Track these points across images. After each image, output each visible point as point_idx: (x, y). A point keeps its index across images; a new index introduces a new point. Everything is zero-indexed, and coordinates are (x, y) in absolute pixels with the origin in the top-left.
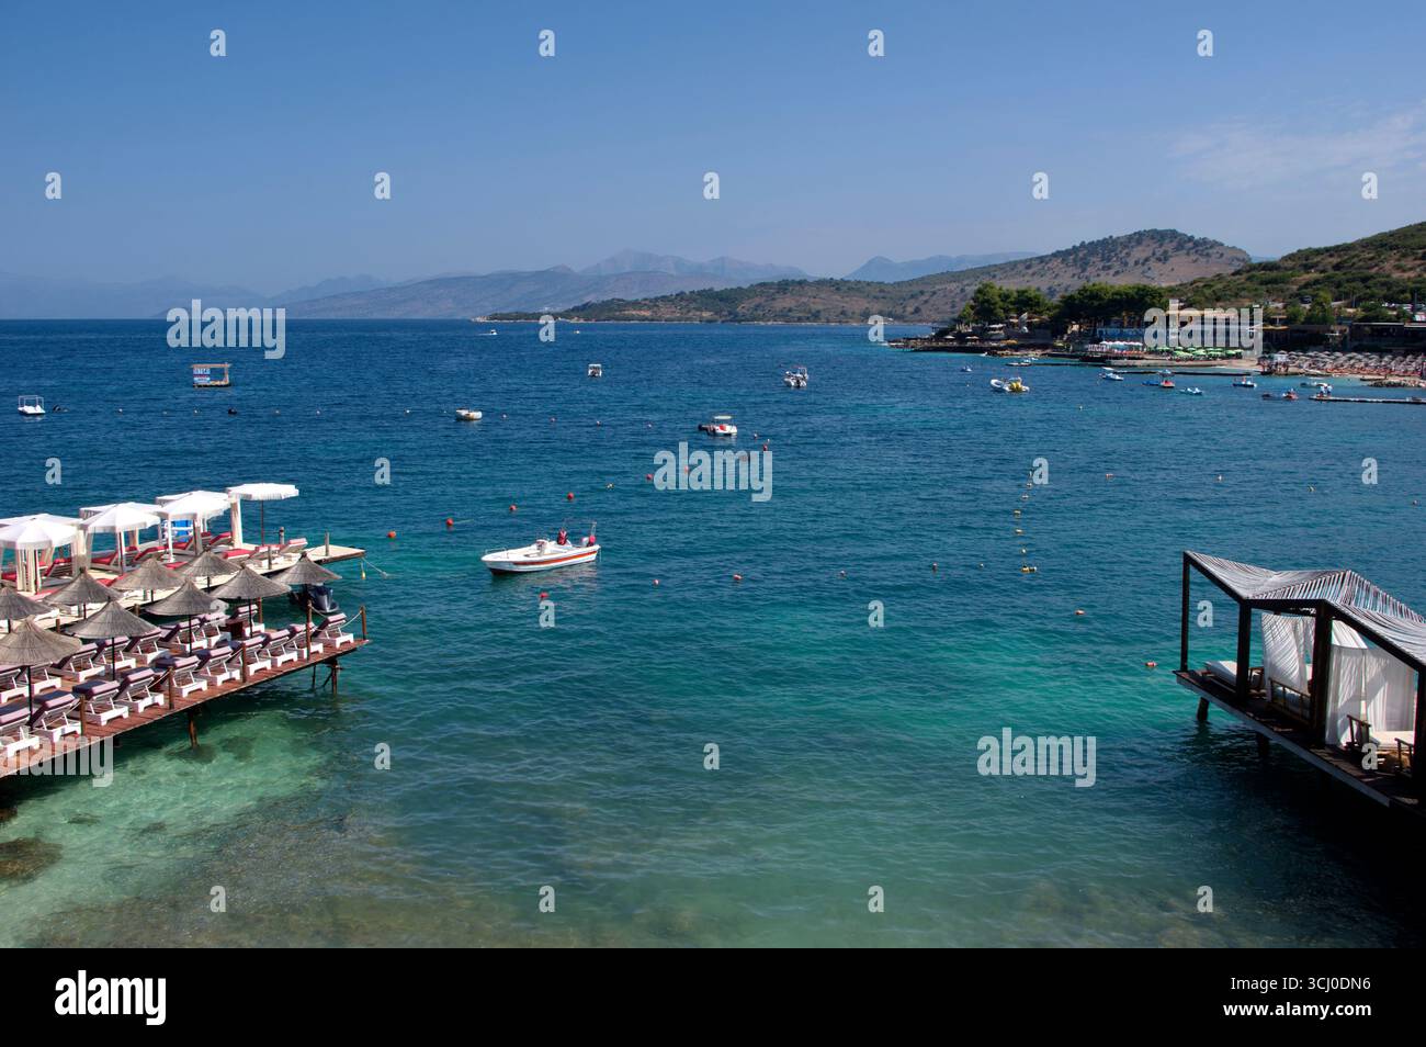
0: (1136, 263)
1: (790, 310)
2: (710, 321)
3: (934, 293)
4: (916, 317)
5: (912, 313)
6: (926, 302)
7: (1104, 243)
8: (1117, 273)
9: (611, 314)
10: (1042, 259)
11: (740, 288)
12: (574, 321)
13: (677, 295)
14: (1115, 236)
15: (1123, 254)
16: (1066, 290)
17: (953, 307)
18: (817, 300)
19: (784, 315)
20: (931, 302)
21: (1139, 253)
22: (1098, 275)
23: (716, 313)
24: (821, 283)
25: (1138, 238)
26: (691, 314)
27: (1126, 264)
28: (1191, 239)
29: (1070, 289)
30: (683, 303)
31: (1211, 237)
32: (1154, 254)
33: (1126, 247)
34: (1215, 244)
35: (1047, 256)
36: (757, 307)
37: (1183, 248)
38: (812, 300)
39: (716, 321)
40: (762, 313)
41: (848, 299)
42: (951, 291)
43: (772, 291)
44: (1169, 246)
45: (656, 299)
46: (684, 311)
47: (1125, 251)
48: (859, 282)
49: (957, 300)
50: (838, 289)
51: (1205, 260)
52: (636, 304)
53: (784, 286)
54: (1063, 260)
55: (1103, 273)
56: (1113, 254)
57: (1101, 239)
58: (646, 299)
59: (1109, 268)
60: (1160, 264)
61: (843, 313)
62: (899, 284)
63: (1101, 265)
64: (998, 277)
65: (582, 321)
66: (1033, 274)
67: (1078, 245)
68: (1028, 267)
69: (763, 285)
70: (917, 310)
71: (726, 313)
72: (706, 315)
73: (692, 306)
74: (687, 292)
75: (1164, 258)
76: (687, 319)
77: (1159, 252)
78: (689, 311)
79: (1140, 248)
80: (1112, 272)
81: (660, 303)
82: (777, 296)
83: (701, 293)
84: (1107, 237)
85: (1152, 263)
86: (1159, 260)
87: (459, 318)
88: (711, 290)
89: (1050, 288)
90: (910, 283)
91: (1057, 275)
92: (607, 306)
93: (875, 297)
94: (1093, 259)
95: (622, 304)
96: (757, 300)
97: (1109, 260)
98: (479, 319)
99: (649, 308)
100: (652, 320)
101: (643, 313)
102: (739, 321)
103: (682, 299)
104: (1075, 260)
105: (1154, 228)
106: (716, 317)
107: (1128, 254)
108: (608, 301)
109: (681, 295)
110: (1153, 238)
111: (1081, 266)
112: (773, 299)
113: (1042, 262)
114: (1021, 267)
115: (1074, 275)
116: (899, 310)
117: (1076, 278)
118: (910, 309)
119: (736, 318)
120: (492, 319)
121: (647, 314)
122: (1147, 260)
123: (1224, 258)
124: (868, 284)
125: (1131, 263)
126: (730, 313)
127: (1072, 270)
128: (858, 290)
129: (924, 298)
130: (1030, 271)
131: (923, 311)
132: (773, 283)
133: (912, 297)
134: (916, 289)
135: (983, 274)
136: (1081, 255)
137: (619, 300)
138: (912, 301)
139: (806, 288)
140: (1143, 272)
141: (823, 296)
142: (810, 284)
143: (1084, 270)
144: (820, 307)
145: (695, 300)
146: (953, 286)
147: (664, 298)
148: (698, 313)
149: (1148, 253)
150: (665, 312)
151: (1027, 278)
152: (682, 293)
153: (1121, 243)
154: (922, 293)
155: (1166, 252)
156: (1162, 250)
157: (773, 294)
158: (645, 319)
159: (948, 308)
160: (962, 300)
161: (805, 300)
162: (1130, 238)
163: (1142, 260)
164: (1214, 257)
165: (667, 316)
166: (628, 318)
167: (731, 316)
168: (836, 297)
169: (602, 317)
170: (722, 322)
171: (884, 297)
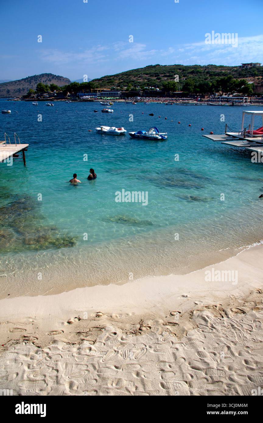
0: (43, 82)
14: (37, 75)
15: (40, 80)
16: (27, 89)
25: (43, 75)
28: (55, 76)
29: (28, 88)
31: (60, 75)
32: (47, 79)
33: (40, 77)
34: (61, 77)
35: (20, 80)
44: (50, 77)
47: (40, 79)
51: (60, 81)
56: (37, 79)
57: (33, 75)
63: (34, 82)
64: (8, 86)
66: (17, 85)
67: (28, 77)
68: (16, 83)
77: (48, 79)
79: (44, 78)
84: (35, 75)
85: (47, 81)
86: (49, 81)
91: (24, 85)
94: (32, 81)
105: (46, 73)
107: (41, 79)
110: (46, 75)
111: (30, 82)
113: (19, 82)
114: (14, 83)
115: (28, 85)
117: (29, 86)
122: (46, 81)
123: (64, 80)
127: (27, 84)
135: (4, 85)
136: (29, 80)
143: (30, 84)
149: (45, 79)
155: (50, 79)
163: (45, 81)
164: (62, 80)
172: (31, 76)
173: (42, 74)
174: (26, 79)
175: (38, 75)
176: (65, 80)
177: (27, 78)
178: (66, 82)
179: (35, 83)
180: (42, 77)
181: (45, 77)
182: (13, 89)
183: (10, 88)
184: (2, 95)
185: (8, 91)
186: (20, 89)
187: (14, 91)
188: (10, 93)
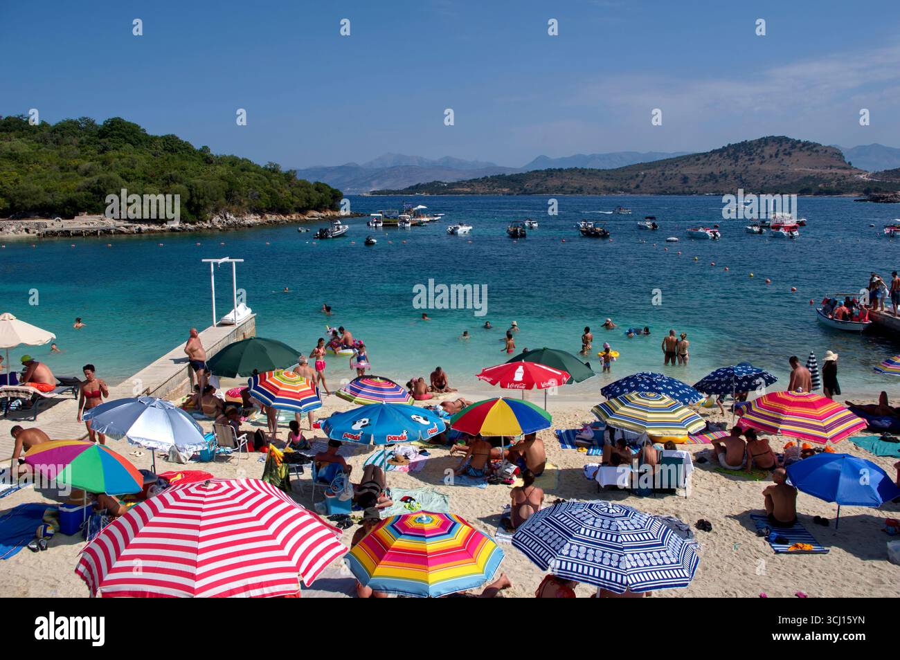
0: (771, 156)
1: (561, 187)
2: (509, 194)
3: (645, 176)
4: (639, 191)
5: (634, 188)
6: (642, 181)
7: (744, 144)
9: (444, 191)
10: (705, 155)
12: (424, 194)
13: (483, 178)
14: (748, 141)
15: (758, 152)
17: (660, 184)
18: (573, 181)
19: (560, 189)
20: (644, 181)
21: (769, 150)
23: (511, 189)
24: (571, 170)
25: (764, 141)
26: (496, 190)
27: (764, 157)
28: (799, 142)
30: (490, 183)
31: (811, 141)
32: (779, 150)
33: (759, 147)
34: (816, 145)
35: (708, 153)
36: (537, 185)
37: (795, 147)
38: (570, 181)
39: (513, 194)
40: (542, 189)
41: (591, 180)
42: (654, 174)
43: (543, 175)
44: (786, 146)
45: (471, 181)
46: (491, 188)
47: (760, 149)
49: (661, 179)
50: (583, 174)
51: (816, 154)
52: (459, 184)
53: (550, 172)
54: (719, 155)
55: (751, 163)
56: (752, 151)
57: (740, 142)
58: (464, 181)
59: (754, 159)
60: (787, 157)
61: (595, 188)
64: (680, 166)
65: (428, 195)
66: (703, 164)
67: (726, 146)
68: (698, 160)
69: (537, 171)
70: (638, 186)
71: (518, 189)
72: (506, 190)
73: (495, 185)
74: (489, 177)
75: (788, 153)
76: (496, 193)
77: (782, 149)
78: (494, 188)
79: (768, 148)
80: (756, 162)
81: (474, 184)
82: (548, 178)
83: (498, 177)
84: (744, 141)
85: (781, 156)
86: (785, 154)
88: (504, 175)
91: (720, 164)
93: (607, 179)
94: (741, 154)
95: (450, 185)
96: (536, 181)
97: (751, 155)
98: (365, 194)
99: (468, 187)
100: (474, 194)
101: (465, 190)
102: (528, 194)
103: (487, 181)
104: (728, 155)
105: (772, 135)
106: (512, 191)
107: (762, 151)
109: (486, 178)
110: (774, 141)
111: (734, 159)
112: (546, 180)
113: (706, 156)
114: (692, 160)
115: (731, 164)
116: (625, 187)
117: (735, 166)
118: (632, 186)
119: (525, 192)
121: (469, 190)
122: (776, 154)
123: (828, 153)
124: (599, 170)
125: (767, 157)
126: (521, 189)
127: (729, 161)
128: (595, 174)
129: (639, 179)
130: (701, 162)
131: (642, 186)
132: (544, 171)
133: (631, 178)
134: (632, 174)
136: (731, 152)
138: (633, 181)
139: (564, 173)
140: (779, 162)
141: (575, 178)
142: (566, 171)
143: (737, 161)
144: (579, 185)
145: (495, 181)
146: (653, 172)
147: (475, 180)
148: (500, 189)
149: (775, 150)
150: (479, 189)
151: (700, 166)
153: (755, 145)
154: (637, 176)
155: (786, 150)
157: (545, 177)
158: (467, 193)
159: (656, 185)
160: (665, 180)
161: (567, 180)
162: (760, 141)
163: (774, 155)
164: (821, 152)
165: (481, 191)
166: (459, 193)
167: (523, 191)
168: (583, 179)
169: (441, 193)
170: (518, 195)
171: (612, 179)
172: (735, 144)
173: (762, 138)
174: (724, 152)
175: (751, 141)
176: (830, 151)
178: (832, 157)
179: (749, 160)
180: (762, 145)
181: (772, 146)
182: (696, 174)
183: (686, 171)
184: (670, 188)
185: (685, 179)
186: (712, 173)
187: (699, 177)
188: (690, 184)
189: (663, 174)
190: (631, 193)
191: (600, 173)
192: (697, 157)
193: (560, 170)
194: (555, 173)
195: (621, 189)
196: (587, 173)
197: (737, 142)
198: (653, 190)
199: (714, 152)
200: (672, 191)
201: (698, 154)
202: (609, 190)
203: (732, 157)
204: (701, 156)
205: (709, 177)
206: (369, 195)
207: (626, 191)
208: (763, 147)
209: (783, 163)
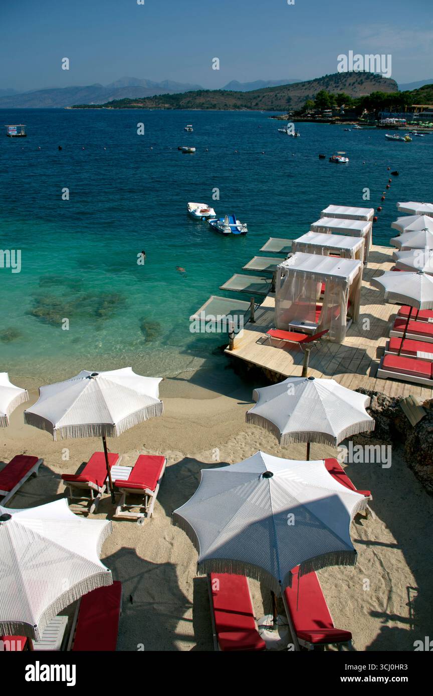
0: (350, 85)
1: (203, 104)
2: (168, 109)
3: (264, 97)
4: (256, 107)
5: (255, 106)
6: (261, 100)
7: (336, 75)
8: (341, 89)
9: (125, 106)
10: (309, 82)
11: (181, 94)
12: (110, 108)
13: (153, 97)
14: (340, 73)
15: (344, 81)
17: (272, 103)
18: (214, 99)
19: (201, 106)
20: (263, 101)
21: (351, 80)
22: (334, 90)
23: (171, 105)
24: (215, 92)
26: (160, 105)
27: (345, 85)
28: (373, 74)
30: (157, 100)
31: (380, 74)
32: (357, 81)
33: (345, 77)
34: (382, 77)
35: (311, 81)
36: (189, 102)
37: (369, 78)
38: (212, 99)
39: (171, 108)
40: (191, 105)
41: (227, 99)
42: (271, 96)
43: (194, 95)
44: (363, 78)
45: (145, 98)
46: (157, 104)
47: (345, 79)
48: (231, 91)
49: (274, 100)
50: (223, 94)
51: (378, 84)
52: (136, 101)
53: (201, 93)
54: (318, 83)
55: (335, 89)
56: (339, 80)
58: (140, 99)
59: (338, 87)
60: (359, 85)
61: (226, 105)
62: (248, 92)
63: (334, 85)
64: (290, 90)
65: (113, 109)
66: (306, 89)
67: (325, 76)
68: (303, 86)
69: (191, 92)
70: (257, 104)
71: (175, 105)
72: (167, 106)
73: (161, 101)
74: (158, 96)
75: (361, 83)
76: (160, 108)
77: (359, 80)
78: (159, 104)
79: (351, 78)
80: (339, 89)
81: (146, 100)
82: (197, 97)
83: (164, 96)
84: (337, 73)
85: (356, 84)
86: (359, 83)
87: (55, 107)
88: (168, 94)
89: (313, 95)
90: (253, 92)
91: (316, 89)
92: (122, 101)
93: (239, 98)
94: (331, 83)
95: (130, 101)
96: (188, 99)
97: (338, 83)
98: (68, 108)
99: (142, 103)
100: (144, 108)
101: (139, 105)
102: (182, 108)
103: (156, 99)
104: (323, 83)
106: (171, 106)
107: (346, 81)
108: (123, 100)
109: (155, 97)
112: (195, 99)
113: (309, 84)
114: (300, 86)
116: (249, 104)
118: (254, 104)
119: (179, 107)
120: (74, 108)
121: (141, 105)
122: (354, 83)
123: (386, 84)
124: (236, 92)
125: (347, 85)
126: (177, 105)
128: (232, 95)
129: (259, 99)
130: (304, 87)
131: (259, 104)
132: (194, 92)
133: (255, 98)
134: (256, 95)
135: (284, 88)
136: (326, 81)
137: (128, 99)
138: (255, 100)
139: (210, 94)
140: (352, 89)
141: (217, 97)
142: (211, 92)
143: (327, 87)
144: (215, 103)
145: (161, 99)
146: (271, 94)
147: (148, 98)
148: (163, 105)
149: (354, 81)
150: (149, 104)
151: (303, 91)
152: (156, 96)
153: (343, 76)
154: (259, 97)
155: (362, 80)
156: (361, 79)
157: (195, 96)
158: (141, 107)
159: (269, 103)
160: (276, 100)
161: (209, 99)
162: (346, 74)
163: (351, 84)
164: (382, 83)
165: (150, 106)
166: (133, 107)
167: (178, 106)
168: (222, 98)
169: (122, 107)
170: (174, 109)
171: (242, 99)
174: (322, 80)
175: (342, 73)
176: (388, 82)
177: (323, 77)
178: (389, 86)
179: (336, 87)
181: (354, 77)
182: (298, 96)
183: (293, 94)
184: (278, 106)
185: (289, 100)
186: (308, 96)
187: (299, 99)
188: (292, 103)
189: (276, 96)
190: (252, 109)
191: (235, 94)
192: (303, 84)
193: (207, 91)
194: (202, 94)
195: (245, 106)
196: (225, 94)
197: (332, 74)
198: (266, 108)
199: (316, 80)
200: (278, 108)
201: (305, 82)
202: (235, 106)
203: (325, 85)
204: (306, 84)
205: (305, 98)
206: (70, 108)
207: (248, 107)
208: (348, 77)
209: (354, 90)
